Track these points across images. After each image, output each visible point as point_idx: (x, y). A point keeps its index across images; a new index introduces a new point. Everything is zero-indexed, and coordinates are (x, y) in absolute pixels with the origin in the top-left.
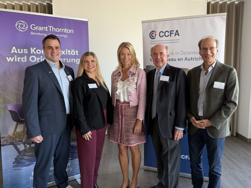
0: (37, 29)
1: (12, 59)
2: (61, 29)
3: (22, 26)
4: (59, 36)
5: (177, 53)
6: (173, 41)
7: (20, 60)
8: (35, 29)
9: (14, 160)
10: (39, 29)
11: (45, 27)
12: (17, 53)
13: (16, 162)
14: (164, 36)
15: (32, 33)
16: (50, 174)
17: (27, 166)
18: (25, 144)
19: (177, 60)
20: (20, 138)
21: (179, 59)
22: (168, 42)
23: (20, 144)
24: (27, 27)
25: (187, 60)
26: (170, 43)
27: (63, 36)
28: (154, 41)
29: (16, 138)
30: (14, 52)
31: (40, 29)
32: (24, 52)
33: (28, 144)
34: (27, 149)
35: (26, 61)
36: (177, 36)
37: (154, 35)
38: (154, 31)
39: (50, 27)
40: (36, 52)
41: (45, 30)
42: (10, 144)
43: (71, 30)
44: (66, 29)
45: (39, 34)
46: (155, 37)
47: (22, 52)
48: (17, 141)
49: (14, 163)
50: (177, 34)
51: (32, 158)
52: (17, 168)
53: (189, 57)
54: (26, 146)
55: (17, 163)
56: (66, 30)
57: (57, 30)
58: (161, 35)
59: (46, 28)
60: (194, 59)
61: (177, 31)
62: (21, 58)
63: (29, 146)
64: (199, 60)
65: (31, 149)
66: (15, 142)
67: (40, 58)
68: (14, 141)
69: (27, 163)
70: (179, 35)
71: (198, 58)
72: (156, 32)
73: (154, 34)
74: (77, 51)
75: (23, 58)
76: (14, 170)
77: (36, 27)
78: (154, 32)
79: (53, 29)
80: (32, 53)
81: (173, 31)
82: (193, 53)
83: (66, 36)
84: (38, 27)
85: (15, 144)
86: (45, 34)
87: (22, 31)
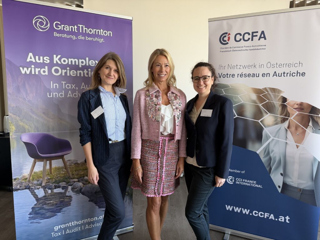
0: (62, 29)
1: (28, 70)
2: (95, 30)
3: (41, 23)
4: (93, 39)
5: (261, 66)
6: (255, 48)
7: (39, 72)
8: (60, 28)
9: (31, 210)
10: (65, 29)
11: (74, 26)
12: (35, 61)
13: (33, 213)
14: (242, 39)
15: (55, 34)
16: (79, 229)
18: (46, 188)
19: (261, 75)
20: (38, 181)
21: (263, 75)
22: (248, 48)
23: (38, 189)
24: (49, 25)
25: (276, 75)
26: (251, 50)
27: (99, 40)
28: (226, 48)
29: (33, 180)
30: (31, 60)
31: (67, 29)
32: (45, 62)
33: (50, 189)
34: (49, 196)
35: (47, 73)
36: (262, 39)
37: (226, 39)
38: (226, 33)
39: (80, 26)
40: (61, 62)
41: (73, 31)
42: (25, 189)
43: (109, 32)
44: (102, 31)
45: (65, 36)
46: (227, 41)
47: (41, 61)
48: (35, 184)
49: (30, 214)
50: (262, 38)
51: (54, 208)
52: (35, 221)
53: (279, 71)
54: (46, 192)
55: (35, 214)
56: (103, 32)
57: (91, 31)
58: (238, 39)
60: (289, 75)
61: (263, 32)
62: (41, 69)
63: (51, 191)
64: (296, 75)
65: (54, 195)
66: (32, 186)
67: (66, 71)
68: (30, 185)
69: (48, 214)
70: (265, 39)
71: (295, 73)
72: (229, 34)
73: (227, 37)
75: (43, 70)
76: (31, 223)
77: (60, 25)
78: (227, 35)
79: (84, 29)
80: (55, 62)
81: (257, 32)
82: (287, 65)
83: (103, 39)
84: (64, 25)
85: (32, 189)
86: (74, 37)
87: (41, 30)
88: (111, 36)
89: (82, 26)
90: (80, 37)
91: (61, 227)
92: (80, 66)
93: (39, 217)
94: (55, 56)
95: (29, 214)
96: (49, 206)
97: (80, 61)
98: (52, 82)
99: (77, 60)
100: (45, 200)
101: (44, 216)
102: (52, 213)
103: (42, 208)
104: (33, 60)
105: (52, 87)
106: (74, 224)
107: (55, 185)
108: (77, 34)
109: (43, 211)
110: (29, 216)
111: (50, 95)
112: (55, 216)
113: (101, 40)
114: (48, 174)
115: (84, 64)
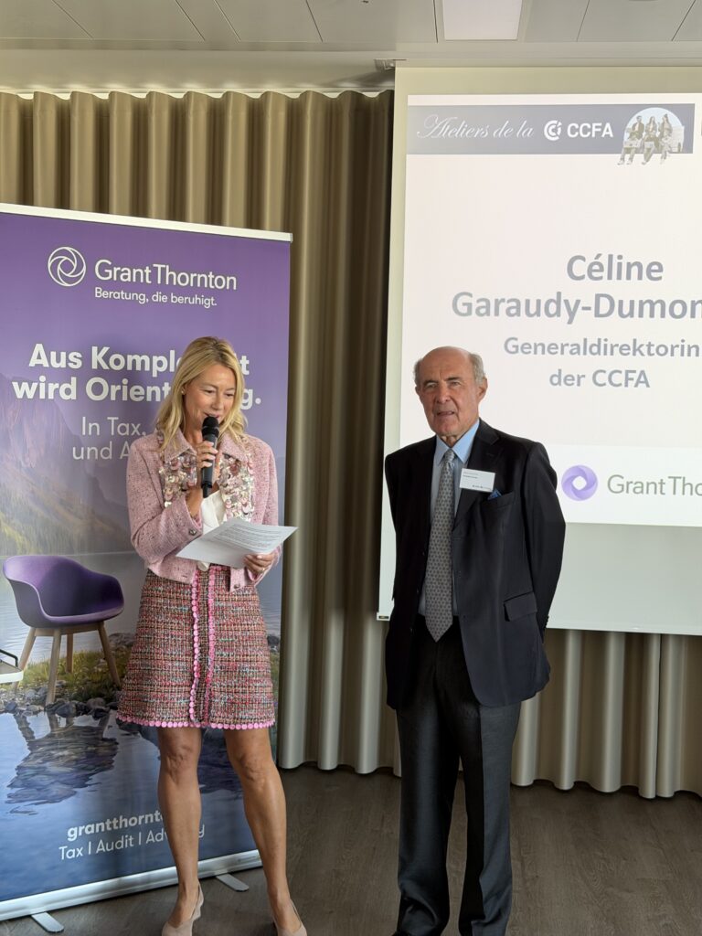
0: (115, 279)
1: (30, 388)
2: (196, 275)
3: (67, 267)
4: (188, 300)
7: (57, 391)
8: (110, 277)
10: (122, 275)
12: (48, 366)
15: (99, 293)
16: (129, 842)
17: (53, 800)
18: (54, 712)
20: (37, 690)
23: (36, 713)
24: (84, 269)
27: (203, 301)
29: (25, 687)
30: (39, 362)
31: (126, 277)
32: (71, 365)
33: (63, 715)
35: (73, 396)
39: (157, 268)
40: (108, 363)
41: (142, 281)
42: (6, 711)
43: (228, 279)
44: (211, 276)
47: (63, 364)
48: (29, 699)
49: (11, 786)
51: (72, 772)
52: (22, 806)
54: (54, 723)
55: (22, 786)
56: (213, 279)
57: (183, 279)
59: (145, 274)
62: (59, 386)
63: (67, 722)
66: (22, 705)
67: (119, 387)
68: (17, 700)
69: (57, 789)
74: (244, 358)
75: (65, 386)
76: (11, 812)
77: (111, 268)
79: (168, 274)
80: (95, 366)
83: (212, 299)
85: (22, 711)
86: (142, 297)
87: (66, 285)
88: (235, 288)
89: (162, 268)
90: (159, 298)
91: (83, 831)
92: (155, 375)
93: (31, 797)
94: (95, 349)
95: (8, 786)
96: (58, 766)
97: (156, 359)
98: (84, 418)
99: (146, 358)
100: (50, 747)
101: (43, 794)
102: (66, 787)
103: (40, 771)
104: (44, 362)
105: (84, 433)
106: (118, 824)
107: (76, 705)
108: (149, 290)
109: (44, 780)
110: (10, 791)
111: (78, 455)
112: (72, 795)
113: (207, 302)
114: (63, 673)
115: (163, 369)
